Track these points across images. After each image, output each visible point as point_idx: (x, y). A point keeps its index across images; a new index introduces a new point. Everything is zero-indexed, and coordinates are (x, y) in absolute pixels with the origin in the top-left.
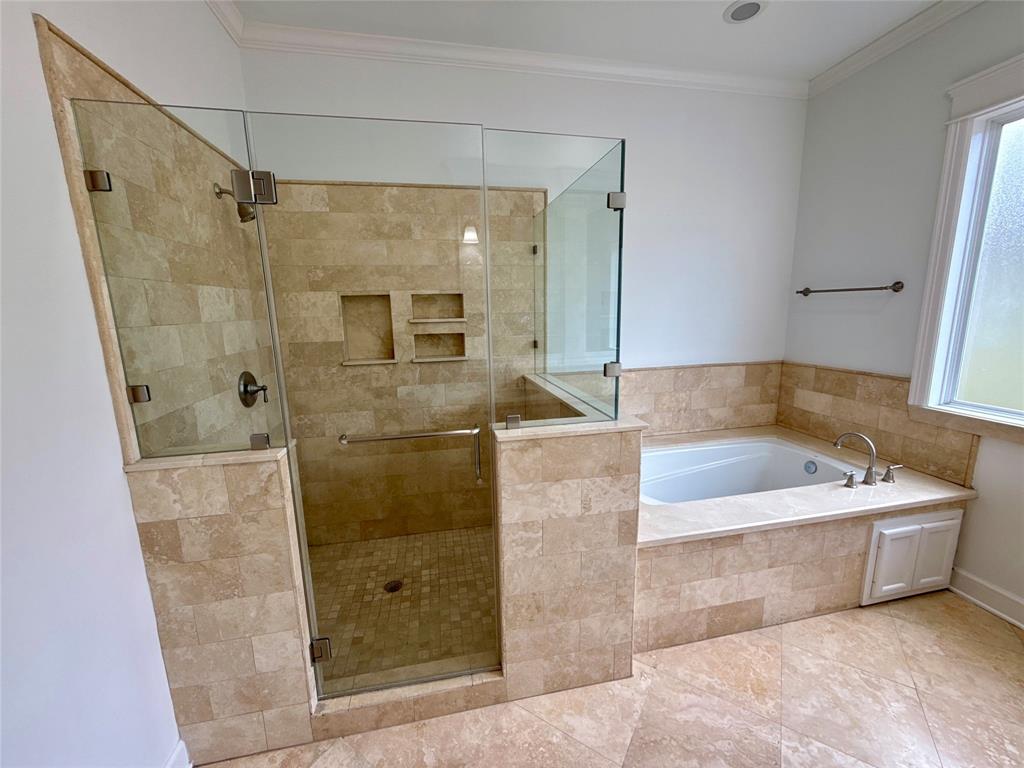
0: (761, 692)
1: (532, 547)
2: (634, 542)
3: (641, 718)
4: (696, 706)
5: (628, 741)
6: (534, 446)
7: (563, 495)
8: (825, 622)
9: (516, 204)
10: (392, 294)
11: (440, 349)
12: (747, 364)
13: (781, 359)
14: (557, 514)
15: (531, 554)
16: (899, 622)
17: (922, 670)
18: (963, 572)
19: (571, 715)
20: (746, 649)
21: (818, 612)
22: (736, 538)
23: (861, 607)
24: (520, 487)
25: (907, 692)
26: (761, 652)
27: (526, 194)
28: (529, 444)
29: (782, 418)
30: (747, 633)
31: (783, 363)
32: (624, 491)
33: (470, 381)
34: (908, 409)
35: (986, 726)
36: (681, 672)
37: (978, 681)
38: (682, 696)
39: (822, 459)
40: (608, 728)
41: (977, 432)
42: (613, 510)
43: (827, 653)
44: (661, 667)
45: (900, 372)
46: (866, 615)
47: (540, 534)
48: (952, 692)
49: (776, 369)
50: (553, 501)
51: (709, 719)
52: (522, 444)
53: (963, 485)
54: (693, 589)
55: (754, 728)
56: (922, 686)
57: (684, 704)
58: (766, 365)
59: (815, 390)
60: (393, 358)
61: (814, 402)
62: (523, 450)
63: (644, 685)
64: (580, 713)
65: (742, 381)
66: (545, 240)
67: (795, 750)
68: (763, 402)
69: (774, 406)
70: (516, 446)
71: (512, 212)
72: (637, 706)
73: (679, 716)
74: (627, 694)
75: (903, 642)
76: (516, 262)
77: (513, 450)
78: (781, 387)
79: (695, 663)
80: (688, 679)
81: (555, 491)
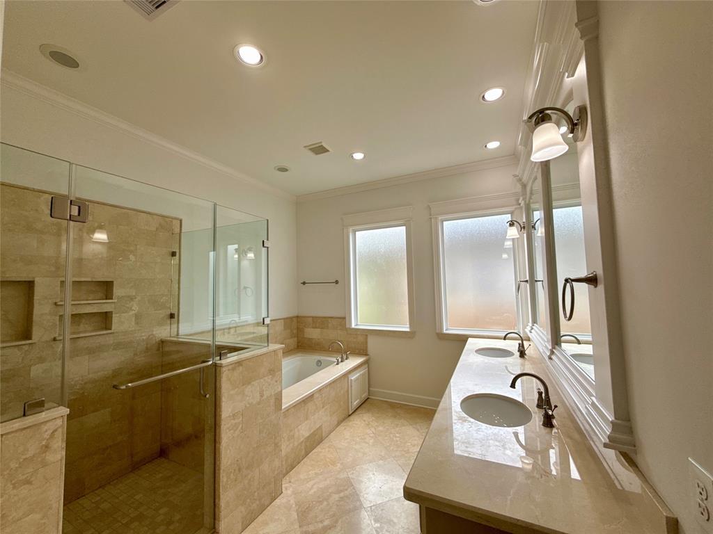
0: (334, 464)
1: (237, 428)
2: (281, 409)
3: (296, 505)
4: (314, 484)
5: (296, 517)
6: (239, 366)
7: (252, 391)
8: (341, 428)
9: (160, 225)
10: (37, 280)
11: (82, 325)
12: (284, 319)
13: (296, 315)
14: (249, 404)
15: (238, 432)
16: (361, 415)
17: (372, 426)
18: (371, 389)
19: (263, 529)
20: (321, 452)
21: (339, 424)
22: (311, 397)
23: (349, 416)
24: (232, 392)
25: (371, 435)
26: (327, 450)
27: (167, 219)
28: (237, 365)
29: (300, 344)
30: (319, 446)
31: (297, 317)
32: (276, 382)
33: (114, 349)
34: (346, 329)
35: (391, 433)
36: (302, 477)
37: (385, 421)
38: (308, 485)
39: (322, 358)
40: (284, 520)
41: (367, 333)
42: (273, 394)
43: (347, 437)
44: (292, 481)
45: (343, 315)
46: (351, 418)
47: (241, 419)
48: (381, 428)
49: (295, 320)
50: (247, 396)
51: (321, 486)
52: (233, 366)
53: (366, 355)
54: (298, 431)
55: (338, 476)
56: (374, 431)
57: (310, 487)
58: (291, 318)
59: (313, 328)
60: (30, 339)
61: (313, 333)
62: (234, 369)
63: (289, 492)
64: (267, 524)
65: (283, 328)
66: (180, 249)
67: (353, 473)
68: (292, 337)
69: (296, 339)
70: (230, 367)
71: (157, 229)
72: (292, 502)
73: (310, 493)
74: (284, 501)
75: (364, 421)
76: (159, 261)
77: (229, 370)
78: (298, 328)
79: (305, 470)
80: (306, 477)
81: (248, 389)
